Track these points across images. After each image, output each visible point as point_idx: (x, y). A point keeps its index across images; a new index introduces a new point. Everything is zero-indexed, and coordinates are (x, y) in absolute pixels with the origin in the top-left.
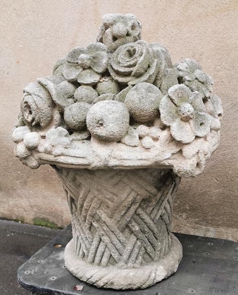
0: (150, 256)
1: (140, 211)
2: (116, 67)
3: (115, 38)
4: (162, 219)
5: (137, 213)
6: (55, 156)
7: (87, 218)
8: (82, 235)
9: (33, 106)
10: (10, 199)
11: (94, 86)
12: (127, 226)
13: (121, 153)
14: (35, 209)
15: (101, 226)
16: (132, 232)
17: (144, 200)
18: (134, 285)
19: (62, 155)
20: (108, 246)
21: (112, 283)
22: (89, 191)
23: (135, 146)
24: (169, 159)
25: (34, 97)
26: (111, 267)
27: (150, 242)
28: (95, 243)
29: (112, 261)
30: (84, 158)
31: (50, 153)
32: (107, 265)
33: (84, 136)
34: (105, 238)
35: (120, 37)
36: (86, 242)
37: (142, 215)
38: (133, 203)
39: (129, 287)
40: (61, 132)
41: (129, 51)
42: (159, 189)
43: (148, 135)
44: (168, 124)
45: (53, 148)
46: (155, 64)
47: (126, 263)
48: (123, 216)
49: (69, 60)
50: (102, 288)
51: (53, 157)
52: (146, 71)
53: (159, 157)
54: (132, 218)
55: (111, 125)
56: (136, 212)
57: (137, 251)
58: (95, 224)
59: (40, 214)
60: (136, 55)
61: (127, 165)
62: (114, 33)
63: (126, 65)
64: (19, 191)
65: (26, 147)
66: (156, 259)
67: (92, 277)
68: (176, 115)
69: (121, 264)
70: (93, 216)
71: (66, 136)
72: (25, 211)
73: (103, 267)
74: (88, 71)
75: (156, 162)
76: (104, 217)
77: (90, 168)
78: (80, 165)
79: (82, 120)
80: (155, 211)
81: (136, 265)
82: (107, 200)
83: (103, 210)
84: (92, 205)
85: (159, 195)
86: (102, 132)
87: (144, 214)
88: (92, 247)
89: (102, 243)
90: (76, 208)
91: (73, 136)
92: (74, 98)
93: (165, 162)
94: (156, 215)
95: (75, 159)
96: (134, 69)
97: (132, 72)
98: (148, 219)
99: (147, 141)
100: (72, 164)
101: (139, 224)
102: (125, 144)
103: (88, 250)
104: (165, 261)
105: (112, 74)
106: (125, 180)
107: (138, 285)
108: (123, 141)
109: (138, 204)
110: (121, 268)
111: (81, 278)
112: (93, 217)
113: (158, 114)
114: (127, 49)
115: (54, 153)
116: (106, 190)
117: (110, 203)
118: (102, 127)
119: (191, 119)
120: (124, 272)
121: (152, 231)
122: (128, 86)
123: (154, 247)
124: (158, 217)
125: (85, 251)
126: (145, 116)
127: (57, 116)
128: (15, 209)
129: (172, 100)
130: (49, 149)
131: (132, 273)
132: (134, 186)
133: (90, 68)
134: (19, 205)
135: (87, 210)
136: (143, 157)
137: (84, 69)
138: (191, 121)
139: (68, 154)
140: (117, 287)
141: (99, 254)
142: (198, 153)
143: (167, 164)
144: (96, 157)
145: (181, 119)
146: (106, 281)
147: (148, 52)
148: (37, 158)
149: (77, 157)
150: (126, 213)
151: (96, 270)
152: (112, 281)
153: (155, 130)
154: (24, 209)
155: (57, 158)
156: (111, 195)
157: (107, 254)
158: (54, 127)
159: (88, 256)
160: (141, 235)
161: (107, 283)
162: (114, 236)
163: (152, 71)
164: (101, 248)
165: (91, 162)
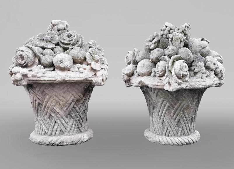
0: (80, 130)
1: (75, 106)
2: (63, 41)
3: (58, 30)
4: (84, 112)
5: (74, 107)
7: (48, 112)
8: (44, 122)
9: (25, 56)
11: (52, 49)
12: (69, 114)
13: (70, 75)
15: (56, 115)
16: (71, 117)
17: (77, 100)
18: (74, 142)
19: (42, 77)
20: (60, 125)
22: (51, 97)
23: (76, 72)
24: (91, 77)
25: (26, 52)
26: (61, 136)
27: (80, 122)
28: (52, 125)
29: (62, 132)
30: (53, 77)
31: (35, 77)
32: (59, 135)
33: (52, 69)
34: (58, 121)
35: (61, 30)
36: (47, 125)
37: (76, 108)
38: (72, 102)
39: (72, 143)
40: (40, 67)
41: (68, 35)
42: (84, 95)
43: (81, 68)
44: (90, 63)
45: (37, 74)
46: (80, 40)
47: (69, 133)
48: (67, 108)
49: (39, 38)
50: (58, 145)
51: (37, 78)
52: (77, 43)
53: (87, 76)
54: (72, 109)
55: (66, 62)
56: (73, 106)
57: (74, 126)
58: (53, 115)
60: (72, 36)
61: (73, 80)
62: (58, 28)
63: (68, 40)
65: (22, 75)
66: (83, 131)
67: (52, 141)
68: (92, 60)
69: (66, 133)
70: (51, 110)
71: (43, 69)
73: (57, 136)
74: (49, 43)
75: (86, 78)
76: (58, 110)
77: (56, 82)
78: (51, 81)
79: (51, 61)
80: (82, 107)
81: (73, 134)
82: (60, 101)
83: (57, 106)
84: (52, 104)
85: (84, 98)
86: (62, 65)
87: (77, 107)
88: (51, 127)
89: (56, 124)
90: (41, 109)
91: (46, 69)
92: (43, 54)
93: (89, 78)
94: (82, 109)
95: (49, 78)
96: (72, 42)
97: (71, 43)
98: (79, 110)
99: (81, 70)
100: (47, 81)
101: (75, 113)
102: (71, 71)
103: (48, 130)
104: (87, 133)
105: (61, 44)
106: (70, 90)
107: (76, 142)
108: (71, 70)
109: (75, 102)
110: (66, 135)
111: (45, 143)
112: (52, 111)
113: (85, 59)
114: (67, 34)
115: (37, 76)
116: (60, 95)
117: (61, 102)
119: (99, 61)
120: (69, 137)
121: (81, 117)
122: (69, 49)
123: (81, 125)
124: (83, 110)
125: (46, 130)
126: (80, 60)
127: (37, 61)
129: (90, 54)
130: (35, 75)
131: (72, 137)
132: (73, 92)
133: (50, 42)
135: (48, 108)
136: (80, 76)
137: (47, 42)
138: (99, 62)
139: (45, 76)
140: (66, 144)
141: (54, 130)
142: (102, 75)
143: (90, 80)
144: (59, 77)
145: (95, 61)
147: (77, 36)
150: (68, 107)
151: (54, 138)
152: (63, 141)
153: (84, 66)
155: (39, 78)
156: (62, 98)
157: (59, 129)
158: (36, 66)
159: (48, 133)
160: (76, 118)
161: (60, 142)
162: (62, 119)
163: (80, 43)
164: (56, 127)
165: (57, 79)
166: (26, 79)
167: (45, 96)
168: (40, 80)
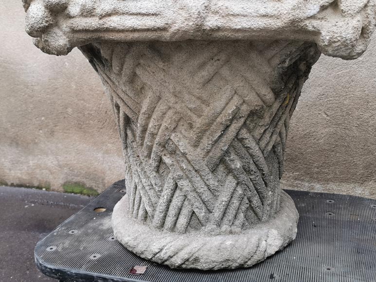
0: (256, 214)
1: (244, 134)
4: (275, 152)
5: (240, 137)
6: (102, 17)
7: (154, 149)
8: (144, 180)
10: (30, 158)
12: (222, 161)
13: (228, 4)
14: (66, 170)
15: (178, 161)
16: (230, 171)
17: (252, 114)
18: (234, 261)
19: (115, 13)
20: (189, 197)
21: (196, 260)
22: (160, 98)
24: (313, 17)
26: (193, 233)
27: (256, 189)
28: (166, 193)
29: (194, 223)
30: (156, 15)
31: (91, 13)
32: (186, 230)
34: (184, 184)
36: (151, 193)
37: (247, 141)
38: (235, 117)
39: (225, 265)
42: (277, 94)
47: (219, 225)
48: (216, 142)
50: (179, 269)
51: (97, 19)
53: (298, 12)
54: (231, 146)
56: (238, 134)
57: (237, 204)
58: (167, 160)
59: (73, 177)
64: (42, 146)
66: (265, 218)
67: (161, 250)
69: (210, 226)
70: (164, 145)
72: (51, 174)
73: (181, 233)
76: (183, 145)
77: (167, 35)
78: (148, 30)
80: (268, 135)
81: (234, 229)
82: (189, 113)
83: (181, 132)
84: (164, 124)
85: (276, 106)
87: (251, 139)
88: (161, 201)
89: (178, 192)
90: (134, 136)
93: (307, 22)
94: (267, 144)
95: (140, 18)
98: (255, 150)
100: (134, 30)
101: (241, 158)
103: (153, 206)
104: (278, 222)
106: (225, 72)
107: (240, 261)
109: (243, 120)
110: (210, 233)
111: (142, 253)
112: (164, 147)
115: (99, 11)
116: (190, 93)
117: (194, 117)
120: (216, 241)
121: (261, 170)
123: (262, 199)
124: (270, 148)
125: (148, 209)
128: (38, 171)
130: (90, 5)
131: (229, 241)
132: (238, 84)
134: (42, 165)
135: (153, 135)
136: (270, 11)
139: (125, 10)
140: (205, 267)
141: (172, 211)
142: (366, 6)
143: (310, 28)
144: (180, 12)
146: (186, 256)
149: (144, 15)
150: (220, 137)
151: (169, 239)
152: (196, 255)
154: (50, 171)
155: (104, 20)
156: (198, 103)
157: (185, 212)
159: (153, 216)
160: (244, 177)
161: (187, 260)
162: (199, 178)
164: (176, 202)
165: (170, 22)
166: (65, 25)
167: (140, 91)
168: (108, 30)
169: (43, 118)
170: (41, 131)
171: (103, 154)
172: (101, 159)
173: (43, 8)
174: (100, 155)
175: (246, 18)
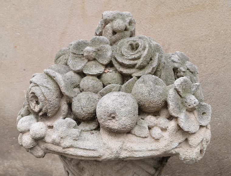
2: (120, 60)
3: (114, 33)
6: (64, 148)
9: (41, 97)
10: (5, 161)
11: (99, 76)
13: (132, 145)
14: (28, 169)
19: (71, 147)
23: (145, 137)
24: (176, 148)
25: (42, 88)
30: (94, 150)
31: (58, 144)
33: (93, 126)
40: (70, 124)
41: (131, 45)
42: (156, 169)
43: (156, 125)
44: (176, 116)
45: (62, 139)
46: (157, 57)
49: (74, 51)
51: (62, 148)
52: (148, 63)
53: (168, 147)
55: (123, 118)
59: (32, 174)
60: (140, 49)
61: (138, 156)
63: (130, 58)
64: (13, 154)
65: (33, 138)
68: (181, 106)
71: (74, 127)
72: (19, 171)
74: (93, 62)
75: (165, 152)
77: (100, 160)
79: (91, 110)
85: (157, 174)
86: (114, 125)
91: (82, 127)
92: (79, 87)
96: (139, 62)
97: (136, 64)
99: (156, 132)
100: (82, 156)
102: (134, 135)
105: (116, 66)
106: (129, 165)
108: (133, 133)
113: (166, 105)
114: (129, 43)
115: (63, 145)
118: (114, 120)
119: (195, 109)
122: (132, 77)
126: (153, 107)
127: (65, 107)
128: (10, 169)
129: (178, 92)
130: (57, 140)
132: (137, 170)
133: (95, 59)
134: (13, 166)
136: (153, 148)
137: (89, 60)
138: (195, 112)
139: (77, 146)
142: (202, 141)
143: (174, 153)
144: (107, 150)
145: (187, 110)
147: (150, 47)
148: (44, 148)
149: (87, 150)
153: (162, 121)
154: (18, 169)
155: (66, 150)
158: (62, 117)
163: (155, 64)
165: (101, 154)
166: (43, 146)
169: (14, 138)
170: (13, 146)
171: (52, 160)
172: (51, 163)
173: (31, 139)
174: (50, 161)
175: (141, 152)
